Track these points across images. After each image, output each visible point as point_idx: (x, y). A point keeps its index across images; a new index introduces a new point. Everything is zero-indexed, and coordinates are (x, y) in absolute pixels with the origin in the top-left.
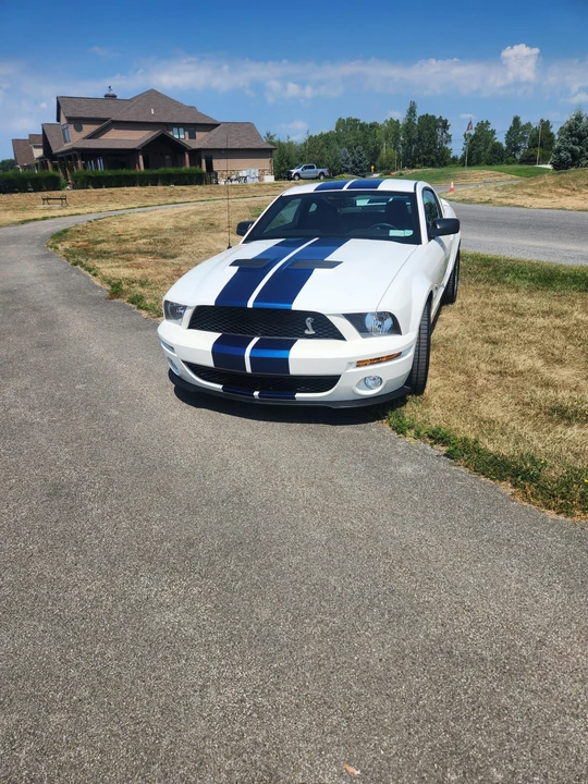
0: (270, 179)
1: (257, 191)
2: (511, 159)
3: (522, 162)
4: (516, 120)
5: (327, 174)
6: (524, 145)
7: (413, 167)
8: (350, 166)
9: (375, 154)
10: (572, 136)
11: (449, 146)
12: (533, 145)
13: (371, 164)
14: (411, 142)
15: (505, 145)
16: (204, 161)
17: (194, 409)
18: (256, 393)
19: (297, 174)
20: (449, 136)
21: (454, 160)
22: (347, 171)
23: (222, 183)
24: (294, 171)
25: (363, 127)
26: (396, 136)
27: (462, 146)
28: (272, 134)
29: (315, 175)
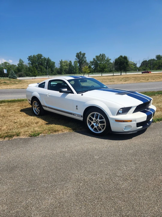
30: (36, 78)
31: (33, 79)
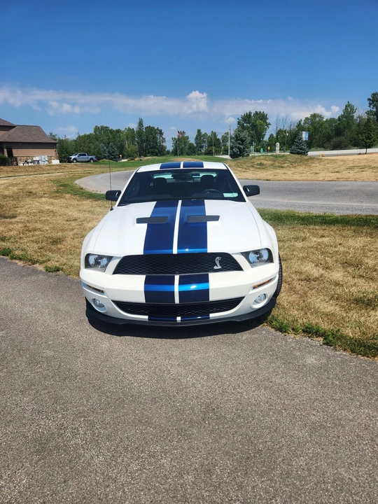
0: (56, 162)
1: (49, 170)
2: (199, 152)
3: (206, 154)
4: (199, 131)
5: (95, 159)
6: (205, 145)
7: (146, 156)
8: (107, 154)
9: (121, 148)
10: (238, 140)
11: (164, 144)
12: (210, 144)
13: (120, 154)
14: (142, 141)
15: (195, 145)
16: (5, 150)
17: (118, 338)
18: (179, 319)
19: (75, 159)
20: (164, 139)
21: (168, 152)
22: (105, 158)
23: (21, 164)
24: (73, 157)
25: (112, 131)
26: (133, 137)
27: (172, 144)
28: (54, 134)
29: (87, 160)
30: (369, 150)
31: (360, 154)
